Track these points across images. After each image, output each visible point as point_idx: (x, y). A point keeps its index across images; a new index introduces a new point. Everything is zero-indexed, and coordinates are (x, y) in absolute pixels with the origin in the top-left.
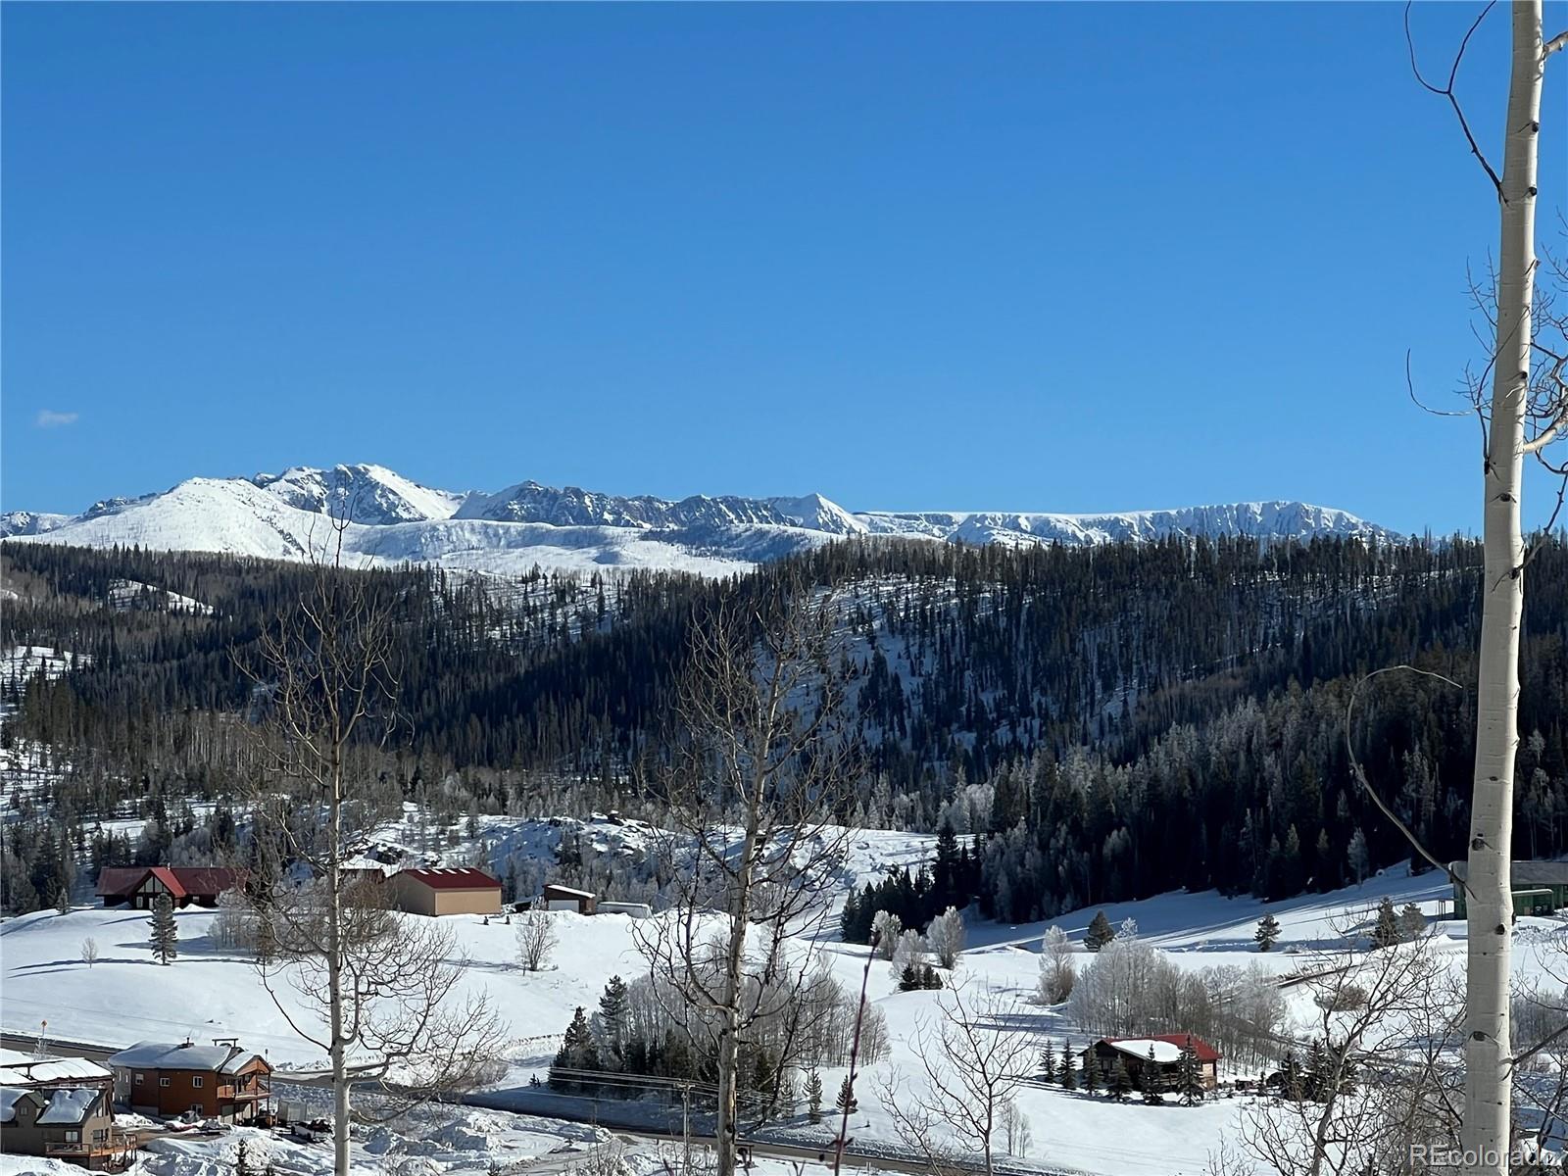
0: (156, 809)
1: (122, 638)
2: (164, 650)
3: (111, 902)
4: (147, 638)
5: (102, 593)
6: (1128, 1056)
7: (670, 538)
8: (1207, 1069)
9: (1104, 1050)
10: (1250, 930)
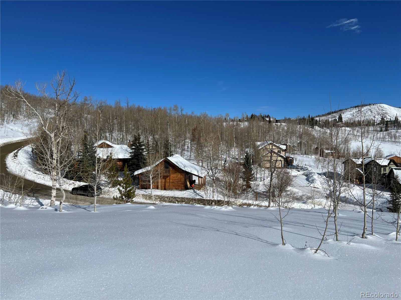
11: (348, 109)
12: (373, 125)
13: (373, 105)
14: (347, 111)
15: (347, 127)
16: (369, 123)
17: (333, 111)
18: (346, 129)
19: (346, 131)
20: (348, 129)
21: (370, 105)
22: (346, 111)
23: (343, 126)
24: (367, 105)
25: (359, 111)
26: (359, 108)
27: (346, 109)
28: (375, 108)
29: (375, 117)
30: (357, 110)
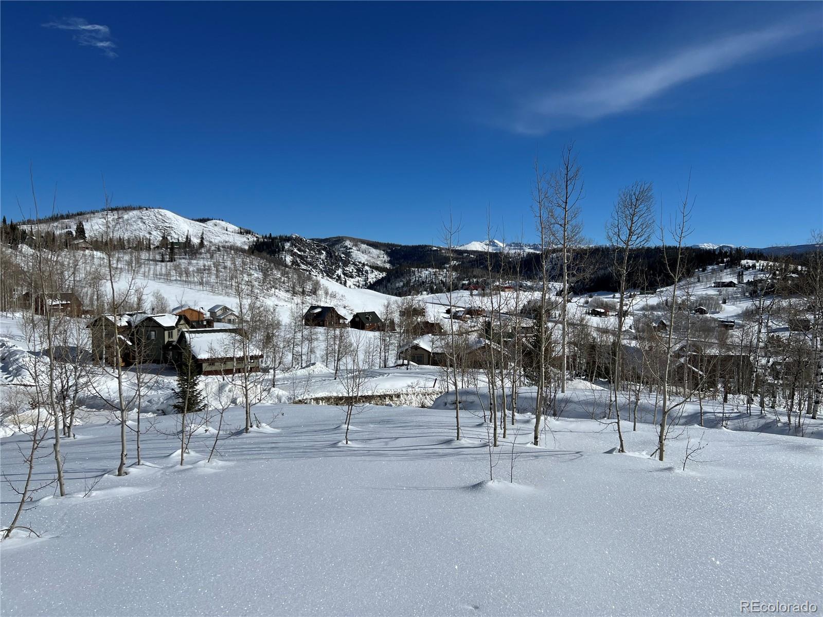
0: (469, 280)
1: (465, 260)
2: (470, 262)
3: (465, 290)
4: (468, 260)
5: (462, 255)
6: (597, 311)
7: (532, 249)
8: (608, 313)
9: (594, 310)
10: (612, 296)
11: (97, 212)
12: (148, 248)
13: (147, 210)
14: (94, 217)
15: (97, 250)
16: (140, 245)
17: (64, 214)
18: (93, 255)
19: (93, 258)
20: (98, 254)
21: (140, 208)
22: (92, 215)
23: (87, 248)
24: (134, 209)
25: (119, 218)
26: (120, 212)
27: (94, 213)
28: (149, 215)
29: (150, 233)
30: (116, 217)
